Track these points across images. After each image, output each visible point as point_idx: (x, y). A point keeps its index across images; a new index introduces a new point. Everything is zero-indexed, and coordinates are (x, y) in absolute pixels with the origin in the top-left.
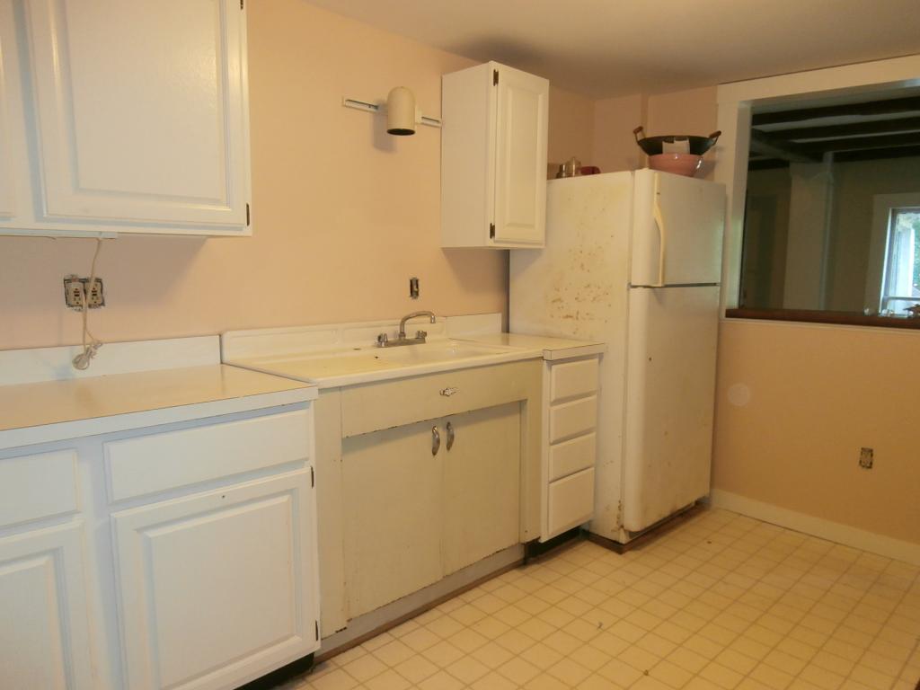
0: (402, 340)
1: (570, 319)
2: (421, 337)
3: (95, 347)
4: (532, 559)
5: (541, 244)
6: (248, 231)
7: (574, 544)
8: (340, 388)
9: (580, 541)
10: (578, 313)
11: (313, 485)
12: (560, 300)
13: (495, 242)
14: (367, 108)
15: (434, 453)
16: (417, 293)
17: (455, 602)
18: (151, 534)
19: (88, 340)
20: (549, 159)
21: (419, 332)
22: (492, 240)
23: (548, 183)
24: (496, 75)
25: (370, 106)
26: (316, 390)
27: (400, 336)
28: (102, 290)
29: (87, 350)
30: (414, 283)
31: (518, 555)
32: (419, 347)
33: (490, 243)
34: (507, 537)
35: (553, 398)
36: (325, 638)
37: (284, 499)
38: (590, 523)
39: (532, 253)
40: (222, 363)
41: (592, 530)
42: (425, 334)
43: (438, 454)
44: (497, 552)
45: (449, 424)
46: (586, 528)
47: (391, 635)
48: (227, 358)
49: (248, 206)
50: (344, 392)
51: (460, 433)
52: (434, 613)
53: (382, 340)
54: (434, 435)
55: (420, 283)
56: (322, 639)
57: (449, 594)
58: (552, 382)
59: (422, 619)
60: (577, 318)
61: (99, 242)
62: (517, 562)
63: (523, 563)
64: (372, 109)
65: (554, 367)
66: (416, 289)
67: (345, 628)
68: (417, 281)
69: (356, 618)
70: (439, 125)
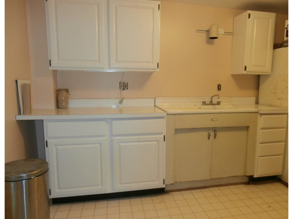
0: (211, 103)
1: (279, 100)
2: (219, 103)
3: (123, 99)
4: (251, 183)
5: (269, 73)
6: (158, 70)
7: (274, 182)
8: (175, 114)
9: (276, 182)
10: (282, 98)
11: (164, 140)
12: (276, 93)
13: (247, 72)
14: (204, 32)
15: (209, 139)
16: (220, 89)
17: (216, 188)
18: (121, 144)
19: (122, 97)
20: (274, 42)
21: (218, 101)
22: (245, 71)
23: (273, 51)
24: (249, 15)
25: (205, 31)
26: (166, 113)
27: (211, 102)
28: (127, 85)
29: (121, 100)
30: (219, 86)
31: (246, 180)
32: (217, 106)
33: (245, 72)
34: (239, 172)
35: (262, 127)
36: (167, 185)
37: (155, 143)
38: (281, 176)
39: (267, 76)
40: (155, 106)
41: (282, 179)
42: (220, 102)
43: (210, 138)
44: (234, 176)
45: (215, 130)
46: (280, 178)
47: (191, 191)
48: (156, 105)
49: (158, 63)
50: (176, 116)
51: (219, 134)
52: (207, 190)
53: (204, 103)
54: (209, 133)
55: (221, 86)
56: (166, 185)
57: (214, 185)
58: (261, 121)
59: (202, 190)
60: (282, 100)
61: (123, 73)
62: (245, 182)
63: (248, 183)
64: (206, 32)
65: (263, 116)
66: (219, 88)
67: (173, 184)
68: (220, 85)
69: (178, 182)
70: (232, 34)
